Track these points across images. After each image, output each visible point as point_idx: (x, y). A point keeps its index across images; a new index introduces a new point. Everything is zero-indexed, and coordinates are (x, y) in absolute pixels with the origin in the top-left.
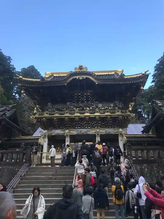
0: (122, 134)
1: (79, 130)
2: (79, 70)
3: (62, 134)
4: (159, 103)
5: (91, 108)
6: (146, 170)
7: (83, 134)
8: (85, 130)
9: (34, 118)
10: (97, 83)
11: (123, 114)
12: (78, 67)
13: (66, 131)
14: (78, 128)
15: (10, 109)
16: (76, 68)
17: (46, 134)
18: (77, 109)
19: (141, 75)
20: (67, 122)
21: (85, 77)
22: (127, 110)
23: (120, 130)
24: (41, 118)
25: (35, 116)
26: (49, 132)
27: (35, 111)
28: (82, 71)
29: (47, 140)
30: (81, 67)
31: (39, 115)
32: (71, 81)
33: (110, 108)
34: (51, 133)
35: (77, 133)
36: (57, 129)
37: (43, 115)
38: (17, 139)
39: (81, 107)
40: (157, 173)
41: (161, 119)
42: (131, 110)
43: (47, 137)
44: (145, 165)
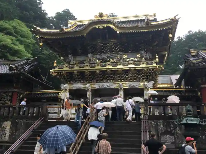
0: (147, 88)
1: (100, 84)
2: (99, 18)
3: (83, 88)
4: (193, 51)
5: (115, 60)
6: (162, 126)
7: (105, 88)
8: (108, 84)
9: (54, 71)
10: (118, 32)
11: (149, 66)
12: (98, 14)
13: (87, 85)
14: (100, 82)
15: (30, 63)
16: (96, 16)
17: (67, 88)
18: (100, 61)
19: (170, 20)
20: (88, 76)
21: (105, 26)
22: (153, 62)
23: (146, 83)
24: (61, 72)
25: (55, 70)
26: (70, 86)
27: (55, 65)
28: (102, 19)
29: (68, 94)
30: (101, 15)
31: (59, 69)
32: (91, 31)
33: (136, 59)
34: (72, 87)
35: (98, 88)
36: (78, 83)
37: (63, 69)
38: (38, 94)
39: (104, 59)
40: (173, 129)
41: (189, 71)
42: (157, 61)
43: (68, 91)
44: (161, 121)
